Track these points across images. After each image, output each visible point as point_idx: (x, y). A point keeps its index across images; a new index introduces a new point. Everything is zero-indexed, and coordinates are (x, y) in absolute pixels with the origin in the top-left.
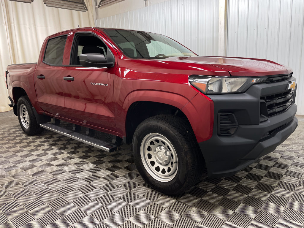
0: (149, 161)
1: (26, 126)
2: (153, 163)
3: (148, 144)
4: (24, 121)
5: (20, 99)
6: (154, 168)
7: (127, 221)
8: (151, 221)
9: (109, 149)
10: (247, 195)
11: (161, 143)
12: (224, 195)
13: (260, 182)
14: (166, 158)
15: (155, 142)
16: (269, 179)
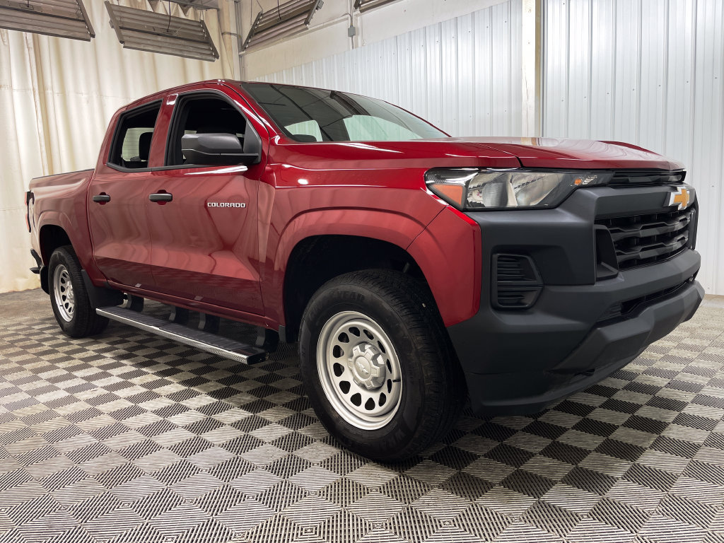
0: (337, 380)
1: (67, 316)
2: (345, 386)
3: (334, 341)
4: (64, 303)
5: (56, 253)
6: (348, 397)
7: (276, 517)
8: (333, 518)
9: (245, 357)
10: (573, 464)
11: (363, 337)
12: (517, 465)
13: (610, 437)
14: (376, 372)
15: (351, 335)
16: (633, 432)
